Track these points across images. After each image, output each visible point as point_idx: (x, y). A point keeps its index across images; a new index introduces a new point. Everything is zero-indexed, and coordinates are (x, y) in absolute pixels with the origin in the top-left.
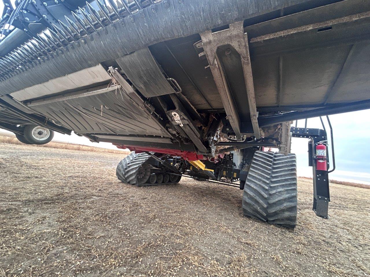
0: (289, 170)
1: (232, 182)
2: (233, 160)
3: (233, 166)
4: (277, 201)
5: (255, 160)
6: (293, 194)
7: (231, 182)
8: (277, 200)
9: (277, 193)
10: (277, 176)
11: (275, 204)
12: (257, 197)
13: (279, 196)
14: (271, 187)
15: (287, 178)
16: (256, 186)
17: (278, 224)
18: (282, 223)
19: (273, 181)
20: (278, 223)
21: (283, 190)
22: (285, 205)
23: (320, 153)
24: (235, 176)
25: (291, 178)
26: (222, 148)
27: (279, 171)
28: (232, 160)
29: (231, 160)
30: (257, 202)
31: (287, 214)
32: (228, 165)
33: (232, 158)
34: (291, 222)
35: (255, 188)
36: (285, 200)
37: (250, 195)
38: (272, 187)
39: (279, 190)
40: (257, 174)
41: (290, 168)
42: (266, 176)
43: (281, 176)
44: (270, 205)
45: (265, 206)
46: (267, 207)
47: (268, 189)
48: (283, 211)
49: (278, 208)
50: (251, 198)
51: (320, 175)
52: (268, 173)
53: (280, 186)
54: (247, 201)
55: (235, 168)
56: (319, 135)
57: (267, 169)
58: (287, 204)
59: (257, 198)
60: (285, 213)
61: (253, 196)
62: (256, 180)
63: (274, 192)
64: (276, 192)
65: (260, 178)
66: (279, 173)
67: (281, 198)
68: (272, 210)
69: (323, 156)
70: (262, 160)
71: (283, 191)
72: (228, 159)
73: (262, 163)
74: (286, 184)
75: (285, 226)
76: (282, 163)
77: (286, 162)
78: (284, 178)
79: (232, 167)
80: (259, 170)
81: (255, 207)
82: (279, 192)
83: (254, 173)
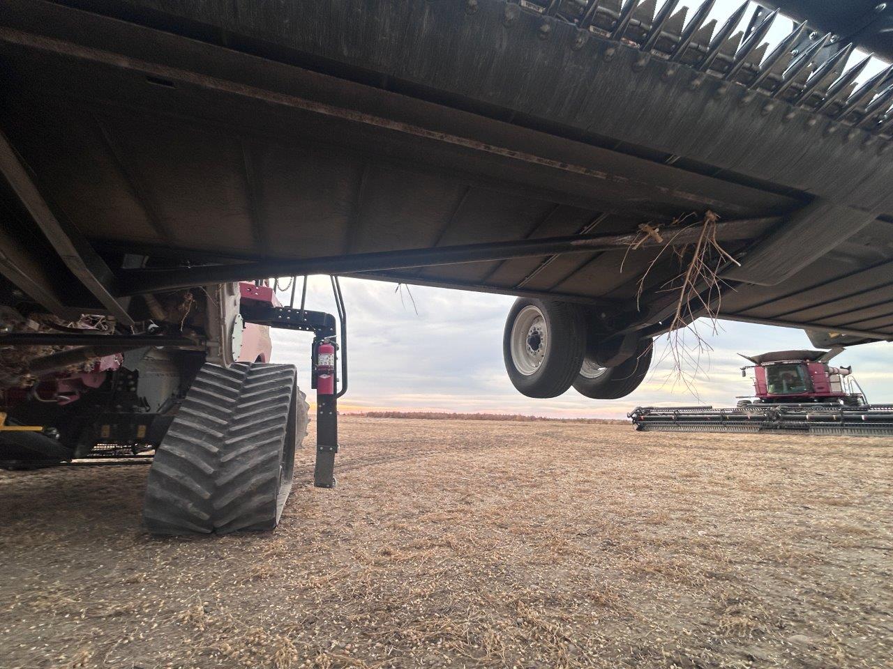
0: (274, 401)
1: (135, 453)
2: (135, 391)
3: (135, 406)
4: (237, 477)
5: (200, 384)
6: (272, 453)
7: (132, 454)
8: (236, 474)
9: (238, 459)
10: (246, 417)
11: (232, 484)
12: (188, 478)
13: (243, 463)
14: (226, 446)
15: (266, 419)
16: (187, 450)
17: (239, 530)
18: (246, 525)
19: (233, 430)
20: (240, 526)
21: (252, 448)
22: (253, 480)
23: (325, 360)
24: (142, 433)
25: (276, 419)
26: (42, 354)
27: (254, 405)
28: (133, 389)
29: (129, 391)
30: (187, 492)
31: (257, 500)
32: (119, 406)
33: (135, 385)
34: (265, 516)
35: (183, 456)
36: (256, 469)
37: (168, 479)
38: (228, 445)
39: (243, 450)
40: (197, 421)
41: (277, 397)
42: (220, 421)
43: (255, 416)
44: (219, 491)
45: (207, 495)
46: (213, 498)
47: (219, 452)
48: (249, 495)
49: (238, 492)
50: (171, 484)
51: (324, 404)
52: (224, 413)
53: (249, 439)
54: (158, 496)
55: (144, 412)
56: (324, 325)
57: (224, 403)
58: (258, 478)
59: (189, 482)
60: (253, 498)
61: (177, 479)
62: (193, 436)
63: (231, 456)
64: (237, 456)
65: (203, 428)
66: (253, 410)
67: (247, 467)
68: (225, 501)
69: (327, 367)
70: (217, 384)
71: (252, 450)
72: (120, 389)
73: (214, 392)
74: (263, 434)
75: (255, 528)
76: (263, 387)
77: (272, 384)
78: (259, 421)
79: (132, 410)
80: (204, 408)
81: (180, 506)
82: (243, 455)
83: (189, 418)
